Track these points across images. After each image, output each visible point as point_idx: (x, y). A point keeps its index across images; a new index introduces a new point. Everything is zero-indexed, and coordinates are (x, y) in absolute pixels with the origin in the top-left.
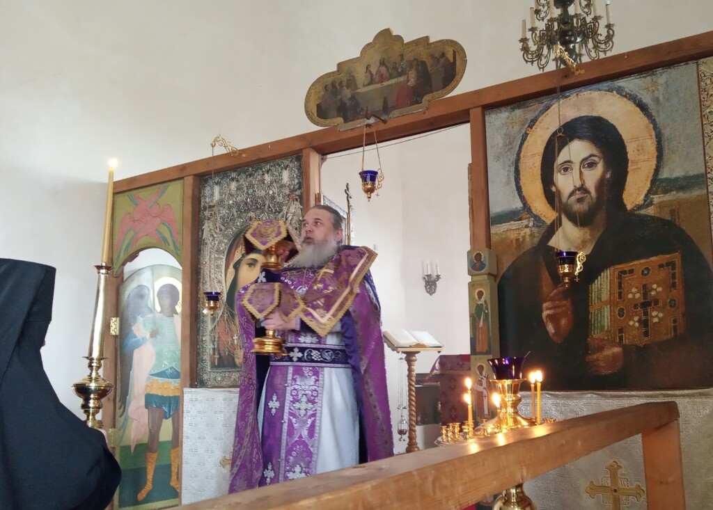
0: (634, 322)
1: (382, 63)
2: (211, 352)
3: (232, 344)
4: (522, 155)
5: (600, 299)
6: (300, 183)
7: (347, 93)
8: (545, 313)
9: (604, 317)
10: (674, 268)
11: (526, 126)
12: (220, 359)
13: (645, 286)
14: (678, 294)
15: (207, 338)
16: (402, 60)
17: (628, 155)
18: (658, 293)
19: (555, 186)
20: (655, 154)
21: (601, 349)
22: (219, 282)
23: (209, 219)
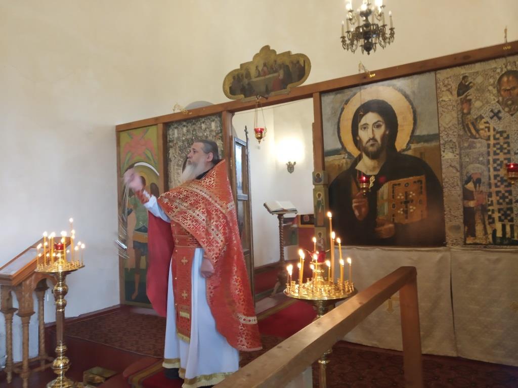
0: (400, 211)
1: (265, 65)
4: (341, 119)
5: (382, 198)
6: (221, 130)
7: (246, 81)
8: (354, 205)
9: (385, 209)
10: (421, 183)
11: (344, 103)
13: (406, 192)
14: (423, 197)
16: (276, 64)
17: (398, 122)
18: (413, 196)
19: (359, 137)
20: (412, 122)
21: (383, 225)
23: (172, 147)
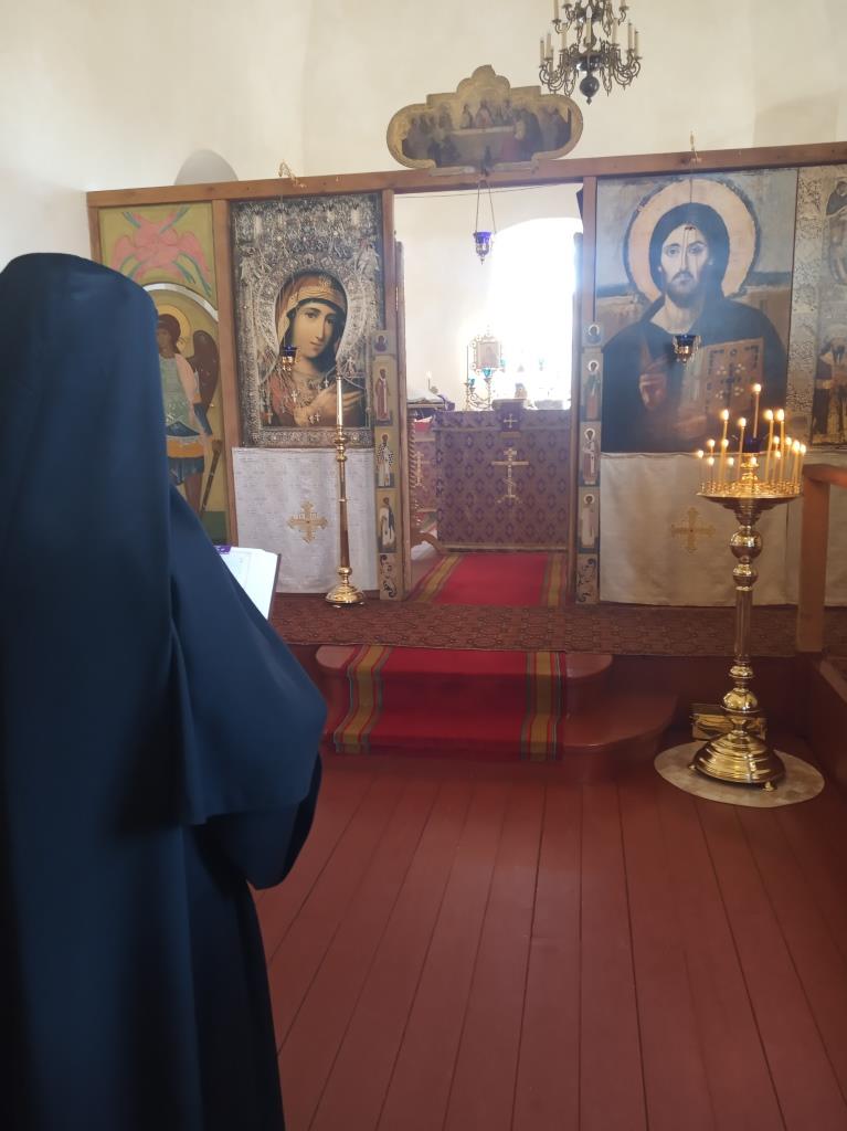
0: (719, 395)
1: (484, 105)
2: (262, 409)
3: (291, 401)
4: (632, 231)
7: (440, 133)
8: (642, 384)
9: (694, 391)
10: (757, 351)
11: (639, 203)
12: (275, 416)
13: (731, 365)
14: (758, 371)
15: (255, 394)
16: (508, 106)
17: (730, 246)
18: (743, 371)
19: (662, 266)
20: (753, 249)
21: (688, 418)
22: (269, 331)
23: (249, 256)
